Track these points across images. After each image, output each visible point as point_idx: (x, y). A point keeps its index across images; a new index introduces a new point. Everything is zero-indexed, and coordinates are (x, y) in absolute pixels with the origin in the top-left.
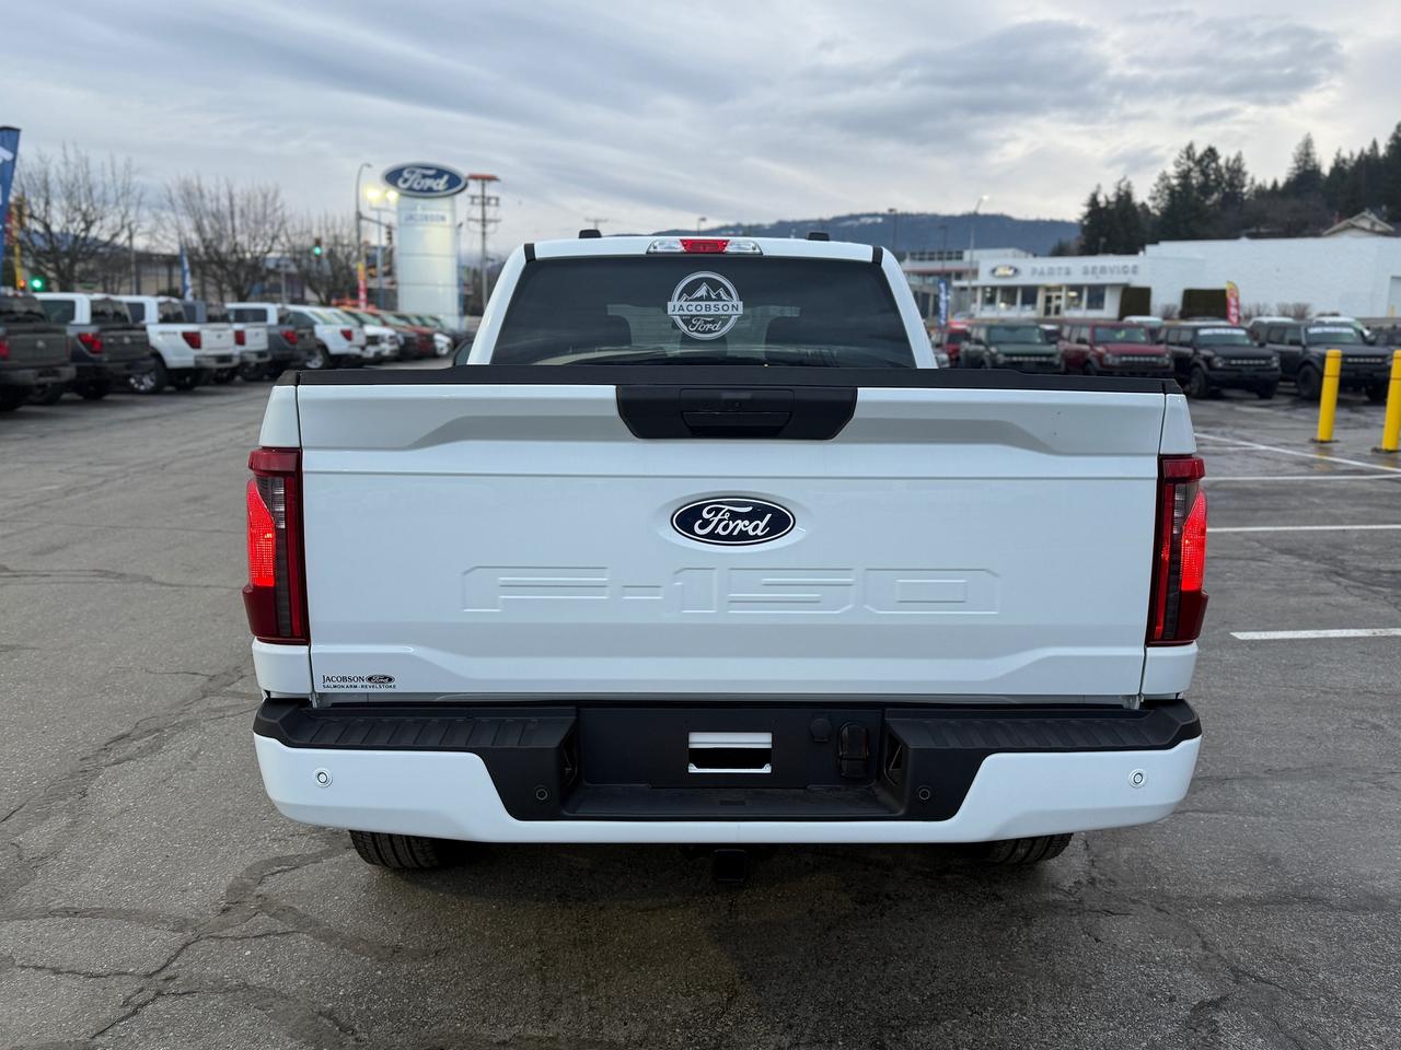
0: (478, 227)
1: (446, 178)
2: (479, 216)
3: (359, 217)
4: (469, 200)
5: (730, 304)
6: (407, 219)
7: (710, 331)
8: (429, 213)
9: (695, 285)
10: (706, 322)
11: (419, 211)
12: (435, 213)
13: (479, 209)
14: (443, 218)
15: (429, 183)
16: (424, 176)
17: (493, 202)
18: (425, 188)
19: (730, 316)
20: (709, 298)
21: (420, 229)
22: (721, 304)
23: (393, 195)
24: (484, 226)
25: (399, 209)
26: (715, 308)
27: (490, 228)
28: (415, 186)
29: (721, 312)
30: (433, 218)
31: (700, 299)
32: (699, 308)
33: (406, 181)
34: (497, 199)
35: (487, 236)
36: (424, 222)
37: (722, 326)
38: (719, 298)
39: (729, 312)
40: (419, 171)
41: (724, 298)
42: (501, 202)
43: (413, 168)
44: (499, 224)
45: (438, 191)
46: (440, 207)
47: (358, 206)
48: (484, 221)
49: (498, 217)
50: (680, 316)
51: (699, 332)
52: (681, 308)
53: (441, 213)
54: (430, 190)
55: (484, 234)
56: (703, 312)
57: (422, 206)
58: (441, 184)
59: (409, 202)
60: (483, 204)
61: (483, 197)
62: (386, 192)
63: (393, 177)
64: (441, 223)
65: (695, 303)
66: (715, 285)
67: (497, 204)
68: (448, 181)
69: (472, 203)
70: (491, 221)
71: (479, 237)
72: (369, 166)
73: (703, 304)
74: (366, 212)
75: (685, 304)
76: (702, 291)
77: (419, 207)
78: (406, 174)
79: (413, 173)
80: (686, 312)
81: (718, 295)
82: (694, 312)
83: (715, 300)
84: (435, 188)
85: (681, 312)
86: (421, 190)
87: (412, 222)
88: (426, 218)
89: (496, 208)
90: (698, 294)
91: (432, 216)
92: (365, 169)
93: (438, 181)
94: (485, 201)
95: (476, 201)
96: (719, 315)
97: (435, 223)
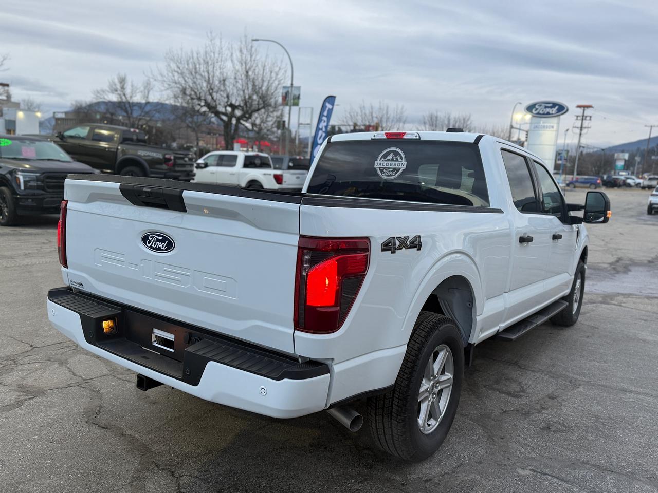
0: (578, 131)
1: (557, 107)
2: (580, 126)
3: (512, 127)
4: (576, 118)
5: (401, 163)
6: (534, 128)
7: (391, 175)
8: (546, 125)
9: (388, 153)
10: (389, 171)
11: (542, 124)
12: (548, 125)
13: (580, 122)
14: (553, 127)
15: (548, 110)
16: (546, 107)
17: (588, 118)
18: (546, 113)
19: (400, 168)
20: (392, 160)
21: (541, 132)
22: (397, 162)
23: (528, 116)
24: (581, 130)
25: (531, 123)
26: (394, 165)
27: (584, 131)
28: (541, 112)
29: (397, 167)
30: (547, 127)
31: (389, 160)
32: (387, 164)
33: (537, 109)
34: (591, 117)
35: (582, 135)
36: (543, 129)
37: (396, 173)
38: (397, 160)
39: (400, 167)
40: (543, 105)
41: (399, 160)
42: (592, 118)
43: (540, 104)
44: (589, 129)
45: (552, 114)
46: (553, 121)
47: (511, 123)
48: (581, 128)
49: (589, 126)
50: (379, 168)
51: (387, 176)
52: (380, 164)
53: (552, 125)
54: (548, 113)
55: (580, 134)
56: (389, 167)
57: (543, 122)
58: (554, 110)
59: (537, 119)
60: (583, 120)
61: (583, 116)
62: (525, 115)
63: (530, 109)
64: (552, 129)
65: (386, 162)
66: (396, 154)
67: (590, 119)
68: (557, 110)
69: (577, 119)
70: (585, 128)
71: (578, 136)
72: (520, 103)
73: (389, 162)
74: (514, 125)
75: (382, 162)
76: (390, 157)
77: (542, 122)
78: (537, 107)
79: (540, 106)
80: (382, 166)
81: (397, 159)
82: (385, 167)
83: (395, 161)
84: (551, 112)
85: (380, 166)
86: (544, 114)
87: (537, 129)
88: (544, 127)
89: (589, 121)
90: (388, 158)
91: (547, 126)
92: (518, 105)
93: (553, 109)
94: (584, 118)
95: (579, 118)
96: (396, 168)
97: (548, 129)
